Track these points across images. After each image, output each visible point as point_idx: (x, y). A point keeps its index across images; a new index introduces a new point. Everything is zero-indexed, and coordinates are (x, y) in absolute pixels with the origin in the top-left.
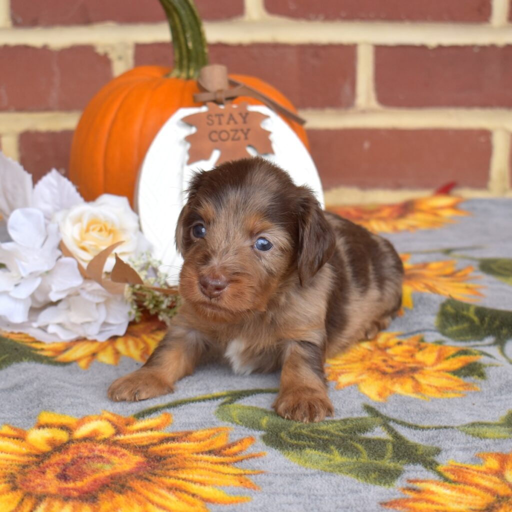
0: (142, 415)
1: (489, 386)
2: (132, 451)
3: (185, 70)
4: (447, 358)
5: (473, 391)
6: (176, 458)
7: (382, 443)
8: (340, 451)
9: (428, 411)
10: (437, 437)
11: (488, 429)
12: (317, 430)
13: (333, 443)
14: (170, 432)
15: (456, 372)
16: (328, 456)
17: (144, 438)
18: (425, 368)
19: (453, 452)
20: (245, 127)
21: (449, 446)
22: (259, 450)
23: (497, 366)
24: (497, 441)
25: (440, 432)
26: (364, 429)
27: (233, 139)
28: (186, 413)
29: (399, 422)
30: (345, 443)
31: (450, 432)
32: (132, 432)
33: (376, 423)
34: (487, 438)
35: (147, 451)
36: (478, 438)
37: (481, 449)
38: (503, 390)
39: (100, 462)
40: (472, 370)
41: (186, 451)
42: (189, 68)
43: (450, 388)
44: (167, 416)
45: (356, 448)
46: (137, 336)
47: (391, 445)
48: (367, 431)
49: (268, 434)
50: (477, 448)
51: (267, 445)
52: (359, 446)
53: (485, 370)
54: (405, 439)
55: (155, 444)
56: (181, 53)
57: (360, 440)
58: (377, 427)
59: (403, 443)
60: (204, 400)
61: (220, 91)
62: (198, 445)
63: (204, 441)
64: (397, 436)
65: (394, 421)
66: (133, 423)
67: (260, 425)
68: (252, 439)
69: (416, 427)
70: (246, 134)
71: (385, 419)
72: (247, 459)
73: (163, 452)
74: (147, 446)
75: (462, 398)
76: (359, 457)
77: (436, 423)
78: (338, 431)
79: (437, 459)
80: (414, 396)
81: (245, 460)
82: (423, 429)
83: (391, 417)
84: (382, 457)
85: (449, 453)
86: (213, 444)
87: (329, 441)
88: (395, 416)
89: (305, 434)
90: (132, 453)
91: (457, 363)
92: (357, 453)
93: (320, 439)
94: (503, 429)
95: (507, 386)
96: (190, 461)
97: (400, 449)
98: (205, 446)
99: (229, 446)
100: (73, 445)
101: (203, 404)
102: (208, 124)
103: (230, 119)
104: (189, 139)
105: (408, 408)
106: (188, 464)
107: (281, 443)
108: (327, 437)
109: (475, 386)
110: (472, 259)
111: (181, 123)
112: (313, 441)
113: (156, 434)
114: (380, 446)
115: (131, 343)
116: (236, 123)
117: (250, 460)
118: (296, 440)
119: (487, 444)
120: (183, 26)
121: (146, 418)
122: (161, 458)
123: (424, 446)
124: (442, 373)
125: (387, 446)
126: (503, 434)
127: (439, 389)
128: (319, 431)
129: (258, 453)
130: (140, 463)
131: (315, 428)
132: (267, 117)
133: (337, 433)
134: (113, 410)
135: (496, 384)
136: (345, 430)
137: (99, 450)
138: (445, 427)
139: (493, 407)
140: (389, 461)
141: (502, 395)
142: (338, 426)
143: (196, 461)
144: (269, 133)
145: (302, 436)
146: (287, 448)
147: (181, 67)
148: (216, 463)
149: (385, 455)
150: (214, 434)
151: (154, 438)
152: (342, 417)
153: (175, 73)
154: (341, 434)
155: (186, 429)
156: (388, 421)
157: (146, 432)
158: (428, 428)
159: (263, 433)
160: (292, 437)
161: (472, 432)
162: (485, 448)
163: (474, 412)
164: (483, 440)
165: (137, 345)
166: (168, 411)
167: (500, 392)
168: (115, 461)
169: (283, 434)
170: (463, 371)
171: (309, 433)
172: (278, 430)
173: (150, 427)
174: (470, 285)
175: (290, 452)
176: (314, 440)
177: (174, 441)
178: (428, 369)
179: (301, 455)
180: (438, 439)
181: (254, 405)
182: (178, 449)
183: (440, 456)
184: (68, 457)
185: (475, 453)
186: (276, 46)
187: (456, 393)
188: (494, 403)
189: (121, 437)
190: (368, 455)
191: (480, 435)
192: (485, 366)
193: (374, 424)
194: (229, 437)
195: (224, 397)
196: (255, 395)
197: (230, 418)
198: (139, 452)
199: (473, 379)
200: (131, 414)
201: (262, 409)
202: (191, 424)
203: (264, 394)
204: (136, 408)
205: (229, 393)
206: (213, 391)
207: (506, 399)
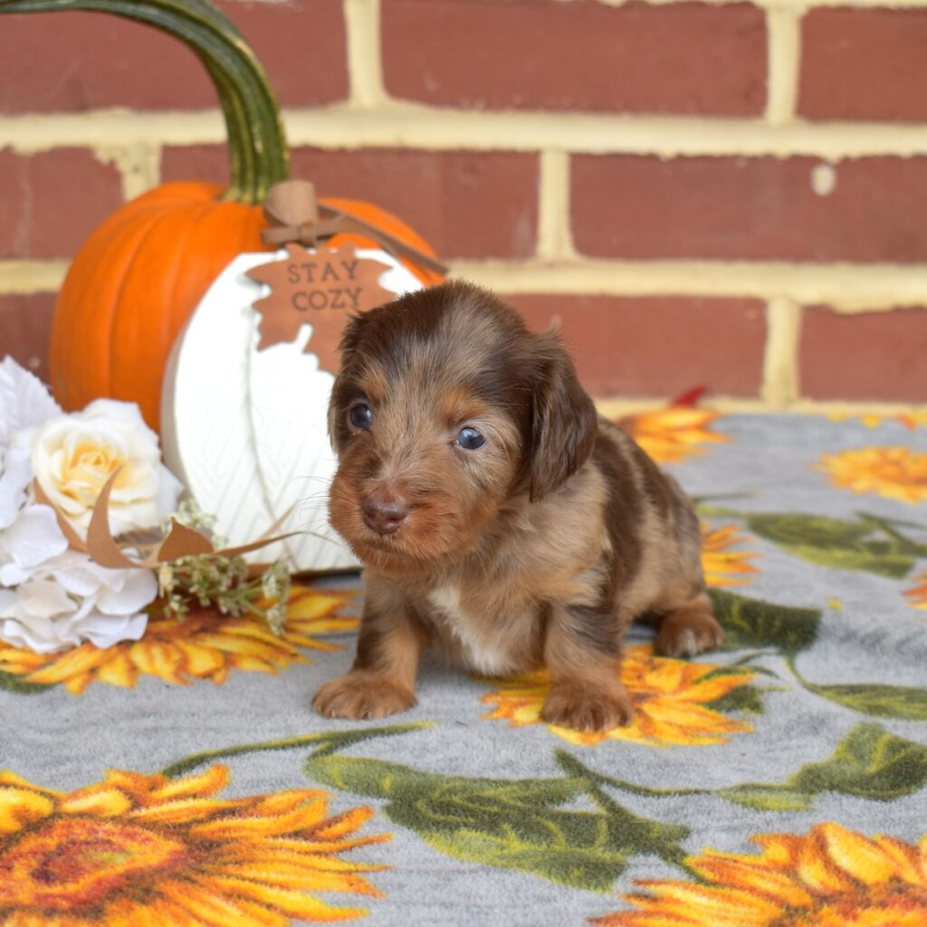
0: (177, 771)
1: (769, 723)
2: (162, 832)
3: (250, 188)
4: (698, 682)
5: (741, 732)
6: (237, 844)
7: (591, 820)
8: (520, 832)
9: (667, 763)
10: (683, 808)
11: (768, 795)
12: (478, 797)
13: (507, 819)
14: (226, 800)
15: (714, 705)
16: (499, 840)
17: (181, 810)
18: (661, 696)
19: (711, 834)
20: (352, 286)
21: (703, 823)
22: (381, 829)
23: (782, 690)
24: (784, 815)
25: (688, 800)
26: (560, 799)
27: (334, 306)
28: (254, 764)
29: (618, 784)
30: (527, 820)
31: (704, 800)
32: (160, 802)
33: (579, 787)
34: (768, 809)
35: (187, 833)
36: (752, 809)
37: (758, 828)
38: (792, 730)
39: (106, 850)
40: (741, 699)
41: (255, 833)
42: (256, 186)
43: (704, 729)
44: (220, 771)
45: (545, 827)
46: (168, 642)
47: (605, 823)
48: (564, 800)
49: (396, 803)
50: (750, 827)
51: (394, 822)
52: (551, 825)
53: (761, 698)
54: (629, 812)
55: (201, 822)
56: (243, 161)
57: (552, 816)
58: (579, 794)
59: (626, 820)
60: (284, 747)
61: (307, 225)
62: (275, 822)
63: (284, 813)
64: (614, 808)
65: (610, 782)
66: (162, 784)
67: (380, 789)
68: (368, 811)
69: (647, 793)
71: (594, 779)
72: (360, 845)
73: (215, 835)
74: (188, 825)
75: (722, 745)
76: (551, 842)
77: (681, 786)
78: (514, 799)
79: (685, 845)
80: (641, 741)
81: (357, 848)
82: (659, 794)
83: (604, 775)
84: (590, 842)
85: (703, 836)
86: (301, 820)
87: (500, 816)
88: (610, 771)
89: (458, 804)
90: (161, 837)
91: (713, 690)
92: (548, 836)
93: (484, 812)
94: (794, 795)
95: (799, 724)
96: (263, 850)
97: (621, 830)
98: (287, 824)
99: (329, 823)
100: (60, 822)
101: (281, 753)
102: (291, 280)
103: (326, 272)
104: (259, 306)
106: (259, 854)
107: (417, 818)
108: (495, 809)
109: (745, 723)
110: (735, 515)
111: (243, 277)
112: (472, 816)
113: (201, 803)
114: (586, 825)
115: (157, 651)
116: (337, 278)
117: (366, 848)
118: (443, 814)
119: (768, 819)
120: (247, 115)
121: (185, 775)
122: (211, 845)
123: (661, 825)
124: (689, 705)
125: (599, 824)
126: (794, 804)
127: (685, 731)
128: (483, 798)
129: (378, 834)
130: (176, 852)
131: (475, 793)
132: (387, 268)
133: (512, 802)
134: (128, 766)
135: (780, 719)
136: (526, 798)
137: (105, 832)
138: (697, 792)
139: (776, 759)
140: (602, 849)
141: (790, 739)
142: (514, 791)
143: (273, 849)
144: (393, 294)
145: (454, 807)
146: (428, 827)
147: (242, 184)
148: (307, 853)
149: (595, 839)
150: (303, 801)
151: (199, 811)
152: (522, 776)
153: (233, 194)
154: (520, 804)
155: (254, 793)
156: (598, 783)
157: (185, 800)
158: (668, 793)
159: (386, 802)
160: (436, 809)
161: (742, 800)
162: (765, 826)
163: (744, 766)
164: (762, 813)
165: (167, 655)
166: (222, 761)
167: (788, 733)
168: (132, 849)
169: (420, 804)
170: (725, 702)
171: (465, 803)
172: (412, 797)
173: (193, 792)
174: (733, 555)
175: (434, 835)
176: (473, 813)
177: (234, 815)
178: (666, 698)
179: (452, 838)
180: (685, 811)
181: (368, 755)
182: (239, 829)
183: (688, 841)
184: (51, 842)
185: (748, 835)
186: (403, 153)
187: (712, 737)
188: (778, 754)
189: (143, 812)
190: (567, 840)
191: (756, 804)
192: (761, 692)
193: (576, 790)
194: (329, 805)
195: (317, 741)
196: (370, 738)
197: (327, 780)
198: (173, 834)
199: (741, 713)
200: (157, 770)
201: (381, 763)
202: (261, 781)
203: (386, 738)
204: (166, 757)
205: (326, 736)
206: (296, 732)
207: (799, 747)
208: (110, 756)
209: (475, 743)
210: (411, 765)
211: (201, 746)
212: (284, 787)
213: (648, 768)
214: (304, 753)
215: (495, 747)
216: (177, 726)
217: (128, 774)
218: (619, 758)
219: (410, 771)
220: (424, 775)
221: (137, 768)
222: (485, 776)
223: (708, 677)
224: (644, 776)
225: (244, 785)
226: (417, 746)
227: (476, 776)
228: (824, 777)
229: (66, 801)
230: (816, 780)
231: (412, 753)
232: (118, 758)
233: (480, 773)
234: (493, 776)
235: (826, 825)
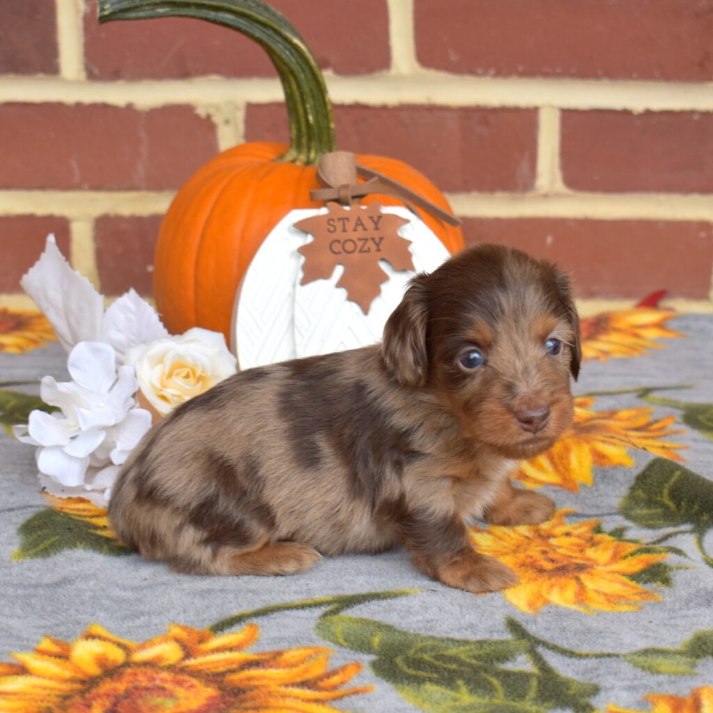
0: (221, 628)
1: (675, 595)
2: (204, 680)
3: (304, 151)
4: (625, 557)
6: (258, 692)
7: (524, 677)
8: (470, 687)
9: (589, 631)
10: (596, 669)
11: (663, 659)
12: (443, 655)
13: (462, 675)
14: (254, 653)
15: (635, 577)
16: (453, 694)
17: (219, 661)
18: (595, 567)
19: (615, 692)
20: (377, 235)
21: (611, 683)
22: (366, 682)
23: (687, 568)
24: (673, 678)
25: (601, 662)
26: (504, 657)
27: (361, 251)
28: (278, 623)
29: (551, 646)
30: (476, 677)
31: (613, 663)
32: (206, 653)
33: (521, 648)
34: (661, 673)
35: (222, 681)
36: (649, 673)
37: (652, 688)
38: (691, 601)
39: (159, 696)
40: (656, 574)
41: (273, 682)
42: (309, 149)
43: (623, 597)
44: (253, 629)
45: (490, 683)
47: (536, 680)
48: (508, 659)
49: (381, 659)
50: (646, 687)
51: (377, 676)
52: (495, 682)
53: (671, 574)
54: (555, 672)
55: (232, 671)
56: (299, 130)
57: (497, 673)
58: (520, 655)
59: (552, 678)
60: (303, 607)
61: (345, 187)
62: (288, 673)
63: (296, 666)
64: (544, 668)
65: (545, 644)
66: (208, 638)
67: (371, 646)
68: (358, 666)
69: (572, 654)
70: (378, 245)
71: (533, 641)
72: (348, 695)
73: (243, 682)
74: (223, 674)
75: (636, 612)
76: (492, 696)
77: (597, 649)
78: (470, 657)
79: (594, 701)
80: (574, 607)
81: (346, 697)
82: (580, 656)
83: (542, 639)
84: (522, 696)
85: (610, 693)
86: (307, 672)
87: (457, 673)
88: (545, 636)
89: (427, 661)
90: (203, 683)
91: (635, 565)
92: (491, 691)
93: (445, 669)
94: (683, 659)
95: (696, 597)
96: (276, 697)
97: (547, 687)
98: (298, 675)
99: (328, 675)
100: (129, 670)
101: (301, 613)
102: (329, 231)
103: (357, 225)
104: (303, 250)
105: (565, 624)
106: (272, 701)
107: (395, 672)
108: (454, 666)
109: (656, 594)
110: (675, 405)
111: (292, 228)
112: (436, 672)
113: (236, 656)
114: (521, 682)
116: (365, 229)
117: (354, 697)
118: (415, 669)
119: (660, 681)
120: (302, 94)
121: (227, 631)
122: (239, 692)
123: (579, 683)
124: (616, 575)
125: (531, 682)
126: (682, 668)
127: (610, 598)
128: (446, 657)
129: (363, 686)
130: (212, 698)
131: (441, 652)
132: (407, 221)
133: (468, 660)
134: (185, 620)
135: (683, 593)
136: (480, 656)
137: (161, 679)
138: (609, 655)
139: (675, 626)
140: (530, 703)
141: (689, 609)
142: (471, 650)
143: (284, 696)
144: (408, 243)
145: (424, 663)
146: (402, 682)
147: (299, 148)
148: (309, 701)
149: (526, 694)
150: (310, 656)
151: (232, 662)
152: (479, 637)
153: (292, 154)
154: (474, 661)
155: (275, 648)
156: (536, 645)
157: (223, 652)
158: (587, 656)
159: (373, 657)
160: (411, 664)
161: (642, 664)
162: (657, 687)
163: (649, 633)
164: (656, 675)
166: (255, 621)
167: (688, 604)
168: (180, 695)
169: (399, 660)
170: (643, 575)
171: (432, 660)
172: (393, 653)
173: (230, 646)
174: (667, 445)
175: (406, 687)
176: (435, 669)
177: (258, 667)
178: (599, 569)
179: (418, 691)
180: (598, 672)
181: (365, 616)
182: (258, 678)
183: (597, 698)
184: (121, 687)
185: (643, 694)
186: (432, 109)
187: (630, 604)
188: (678, 621)
189: (191, 662)
190: (505, 695)
191: (652, 668)
192: (671, 569)
193: (518, 650)
194: (330, 661)
195: (328, 603)
196: (369, 601)
197: (332, 637)
198: (211, 681)
199: (654, 585)
200: (208, 625)
201: (375, 622)
202: (282, 639)
203: (381, 601)
204: (214, 615)
205: (336, 599)
206: (315, 594)
207: (694, 616)
208: (173, 612)
209: (447, 609)
210: (397, 626)
211: (241, 606)
212: (298, 644)
213: (575, 635)
214: (318, 612)
215: (461, 612)
216: (225, 588)
217: (184, 628)
218: (554, 626)
219: (395, 630)
220: (405, 634)
221: (192, 623)
222: (451, 636)
223: (632, 554)
224: (571, 641)
225: (269, 641)
226: (403, 609)
227: (444, 635)
228: (709, 644)
229: (135, 651)
230: (703, 646)
231: (399, 614)
232: (179, 614)
233: (447, 633)
234: (457, 636)
235: (702, 688)
